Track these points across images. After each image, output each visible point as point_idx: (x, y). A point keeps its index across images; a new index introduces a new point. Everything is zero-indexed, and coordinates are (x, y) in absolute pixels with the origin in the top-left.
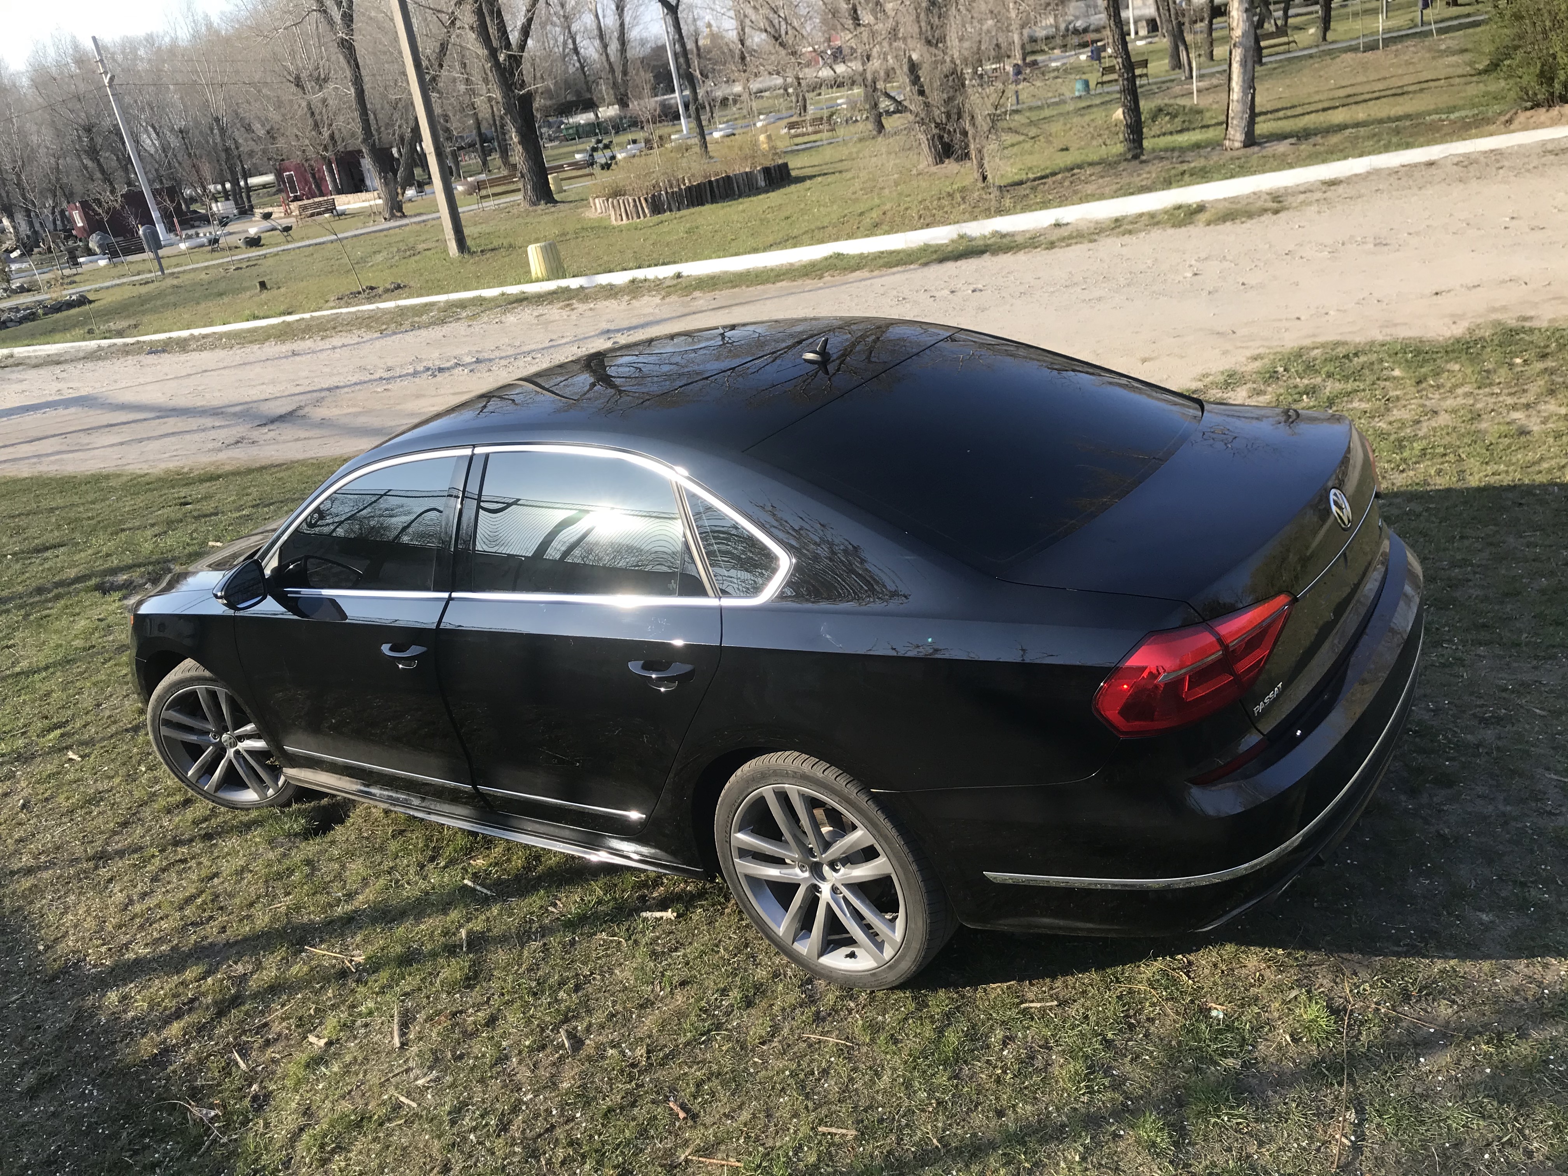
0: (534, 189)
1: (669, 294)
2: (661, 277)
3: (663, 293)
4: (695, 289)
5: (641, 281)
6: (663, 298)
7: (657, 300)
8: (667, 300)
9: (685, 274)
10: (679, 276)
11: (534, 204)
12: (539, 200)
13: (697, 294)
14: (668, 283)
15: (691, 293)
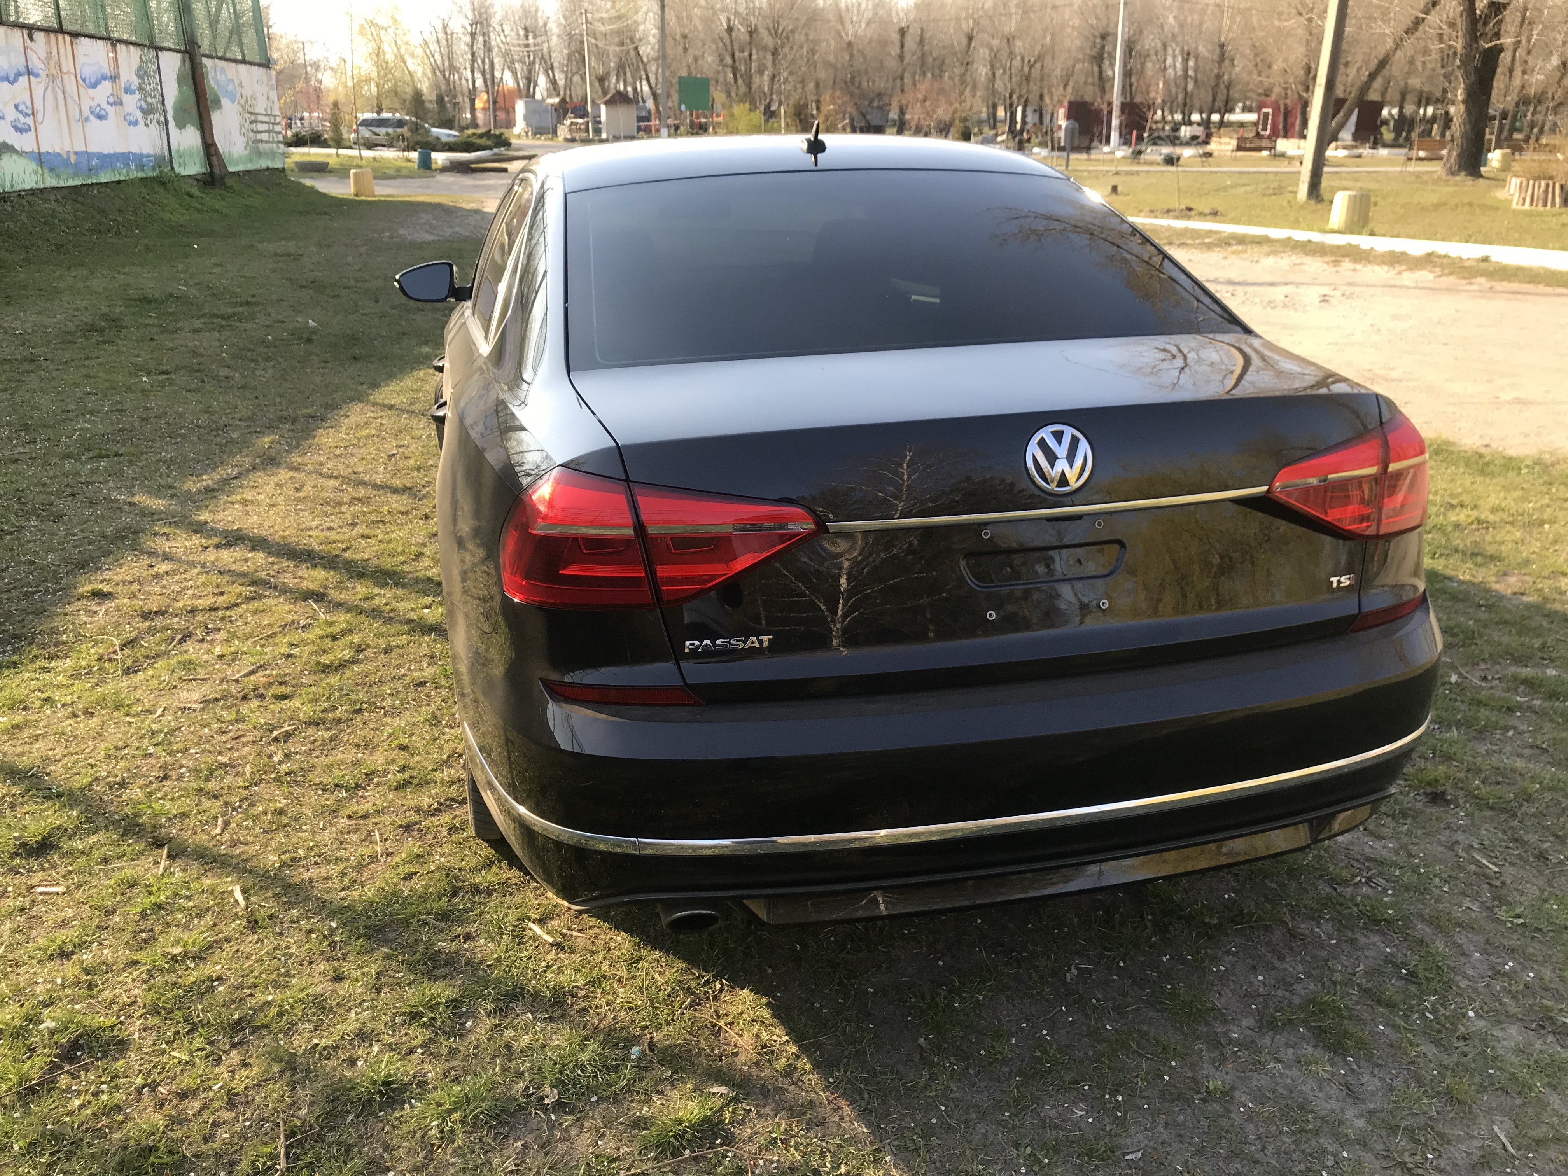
0: (1460, 156)
1: (1451, 274)
2: (1464, 257)
3: (1446, 271)
4: (1482, 275)
5: (1439, 256)
6: (1439, 276)
7: (1431, 276)
8: (1443, 278)
9: (1494, 258)
10: (1486, 259)
11: (1453, 173)
12: (1460, 169)
13: (1482, 280)
14: (1467, 264)
15: (1475, 277)
